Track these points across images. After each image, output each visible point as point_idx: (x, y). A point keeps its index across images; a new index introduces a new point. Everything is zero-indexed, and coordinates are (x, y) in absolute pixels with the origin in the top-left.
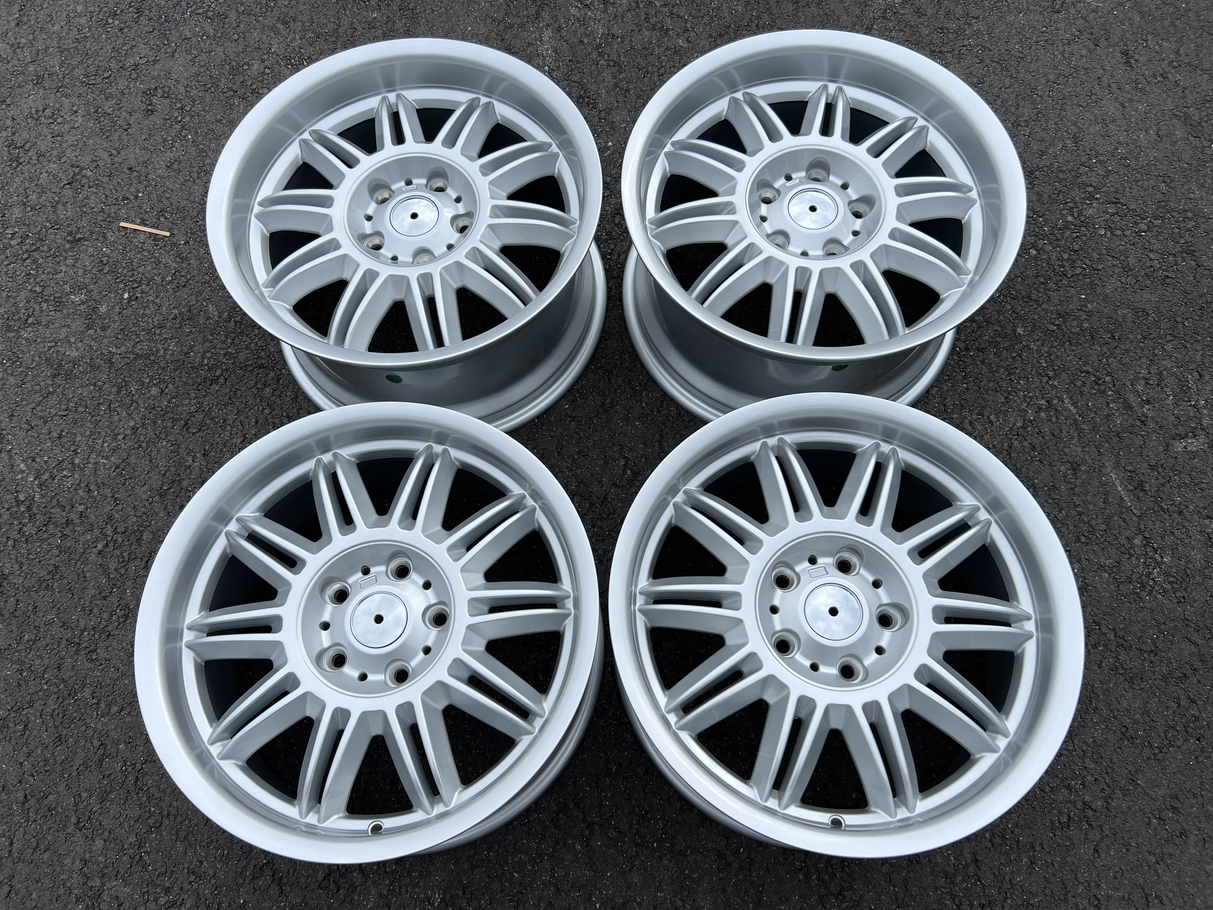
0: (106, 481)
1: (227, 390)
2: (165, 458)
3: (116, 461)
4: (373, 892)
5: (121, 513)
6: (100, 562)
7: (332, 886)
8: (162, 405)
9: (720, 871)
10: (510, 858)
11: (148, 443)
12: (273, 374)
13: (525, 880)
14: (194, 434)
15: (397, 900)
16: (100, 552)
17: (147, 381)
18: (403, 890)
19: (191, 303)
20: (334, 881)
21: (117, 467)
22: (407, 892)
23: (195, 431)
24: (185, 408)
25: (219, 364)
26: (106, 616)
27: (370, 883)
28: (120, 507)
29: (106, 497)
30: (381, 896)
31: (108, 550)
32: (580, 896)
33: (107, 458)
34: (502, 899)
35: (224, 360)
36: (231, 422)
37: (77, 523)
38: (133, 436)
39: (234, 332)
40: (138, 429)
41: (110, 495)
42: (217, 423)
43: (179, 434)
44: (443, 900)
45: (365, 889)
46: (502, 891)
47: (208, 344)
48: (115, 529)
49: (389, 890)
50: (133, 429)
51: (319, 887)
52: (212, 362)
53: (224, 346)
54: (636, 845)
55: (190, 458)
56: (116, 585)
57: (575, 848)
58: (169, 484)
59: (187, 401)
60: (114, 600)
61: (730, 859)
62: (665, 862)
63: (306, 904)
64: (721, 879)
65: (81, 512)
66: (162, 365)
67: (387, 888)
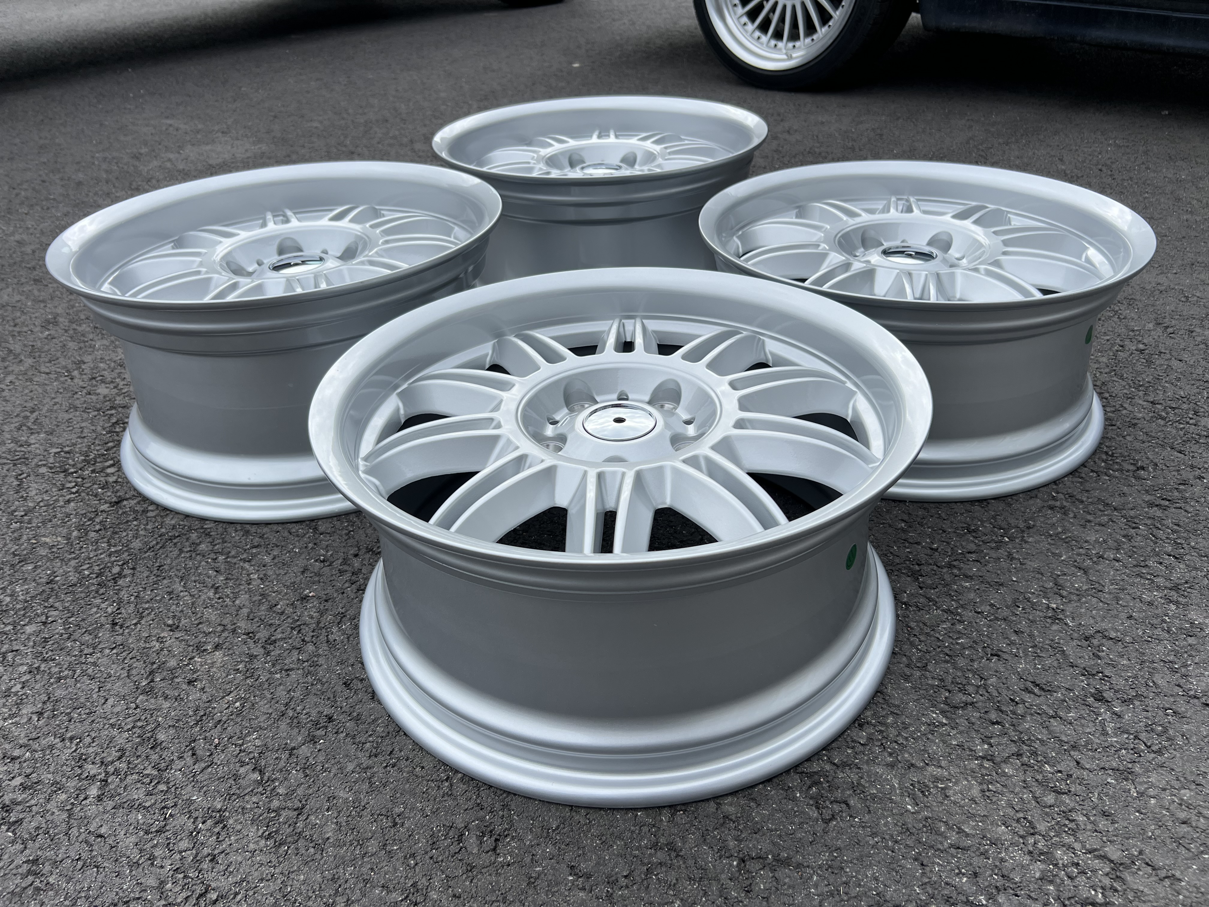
0: (34, 735)
1: (146, 574)
2: (113, 663)
3: (35, 709)
4: (880, 770)
5: (94, 745)
6: (111, 804)
7: (837, 808)
8: (57, 631)
9: (1065, 514)
10: (937, 635)
11: (69, 668)
12: (196, 534)
13: (973, 638)
14: (135, 624)
15: (911, 754)
16: (99, 798)
17: (10, 627)
18: (901, 741)
19: (13, 550)
20: (831, 803)
21: (40, 714)
22: (906, 739)
23: (134, 622)
24: (99, 615)
25: (109, 565)
26: (184, 844)
27: (865, 767)
28: (88, 740)
29: (52, 747)
30: (892, 766)
31: (112, 787)
32: (1023, 609)
33: (11, 716)
34: (981, 665)
35: (113, 559)
36: (181, 589)
37: (24, 799)
38: (38, 677)
39: (102, 538)
40: (38, 668)
41: (58, 740)
42: (161, 600)
43: (113, 636)
44: (943, 712)
45: (869, 776)
46: (972, 660)
47: (73, 563)
48: (102, 763)
49: (890, 755)
50: (30, 672)
51: (827, 822)
52: (97, 568)
53: (100, 552)
54: (997, 548)
55: (154, 643)
56: (163, 808)
57: (966, 588)
58: (147, 678)
59: (95, 610)
60: (182, 821)
61: (1058, 504)
62: (1030, 540)
63: (838, 849)
64: (1075, 517)
65: (21, 784)
66: (18, 606)
67: (886, 754)
